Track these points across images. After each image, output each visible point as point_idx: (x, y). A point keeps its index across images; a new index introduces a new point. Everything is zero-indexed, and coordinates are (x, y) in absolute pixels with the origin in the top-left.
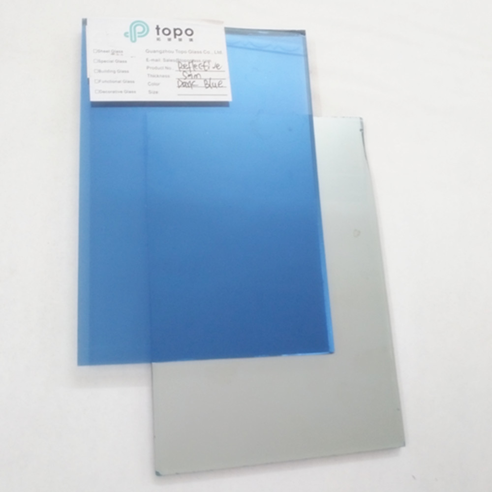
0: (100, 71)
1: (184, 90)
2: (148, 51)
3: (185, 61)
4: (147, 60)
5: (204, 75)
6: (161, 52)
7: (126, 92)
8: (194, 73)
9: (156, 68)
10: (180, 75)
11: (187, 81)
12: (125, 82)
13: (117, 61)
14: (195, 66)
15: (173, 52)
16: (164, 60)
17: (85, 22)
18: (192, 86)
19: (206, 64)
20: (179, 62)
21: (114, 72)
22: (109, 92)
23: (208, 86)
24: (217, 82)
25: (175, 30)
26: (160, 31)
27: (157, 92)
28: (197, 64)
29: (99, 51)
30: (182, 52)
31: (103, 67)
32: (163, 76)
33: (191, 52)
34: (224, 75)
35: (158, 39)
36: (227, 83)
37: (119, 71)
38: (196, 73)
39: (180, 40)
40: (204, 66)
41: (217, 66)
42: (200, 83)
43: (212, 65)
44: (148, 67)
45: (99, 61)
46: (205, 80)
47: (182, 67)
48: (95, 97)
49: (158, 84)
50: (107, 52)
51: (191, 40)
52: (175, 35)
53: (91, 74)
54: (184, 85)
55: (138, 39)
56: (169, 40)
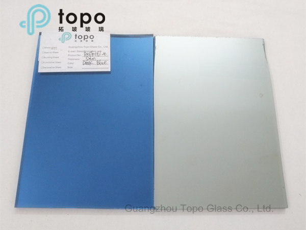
0: (44, 57)
1: (86, 66)
2: (69, 47)
3: (88, 51)
4: (69, 51)
5: (97, 58)
6: (76, 47)
7: (56, 67)
8: (92, 58)
9: (73, 55)
10: (85, 58)
11: (88, 61)
12: (56, 62)
13: (54, 52)
14: (93, 54)
15: (82, 47)
16: (78, 51)
17: (40, 34)
18: (90, 64)
19: (99, 53)
20: (85, 52)
21: (52, 58)
22: (48, 68)
23: (99, 63)
24: (103, 62)
25: (85, 36)
26: (77, 37)
27: (72, 67)
28: (94, 53)
29: (45, 48)
30: (87, 47)
31: (46, 55)
32: (76, 59)
33: (91, 47)
34: (108, 58)
35: (75, 41)
36: (109, 62)
37: (54, 57)
38: (93, 57)
39: (87, 41)
40: (98, 54)
41: (104, 54)
42: (95, 62)
43: (102, 53)
44: (69, 55)
45: (45, 53)
46: (97, 61)
47: (86, 54)
48: (40, 71)
49: (73, 63)
50: (49, 48)
51: (92, 41)
52: (84, 38)
53: (40, 59)
54: (86, 63)
55: (65, 41)
56: (81, 41)
